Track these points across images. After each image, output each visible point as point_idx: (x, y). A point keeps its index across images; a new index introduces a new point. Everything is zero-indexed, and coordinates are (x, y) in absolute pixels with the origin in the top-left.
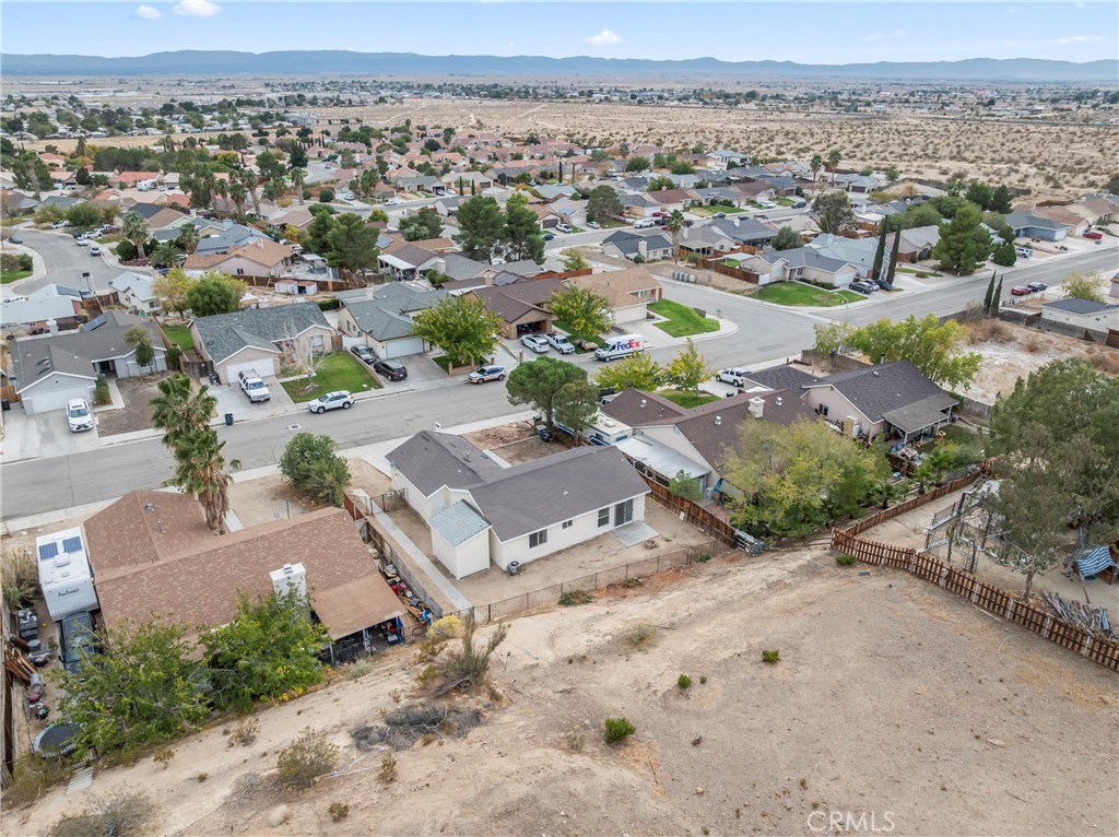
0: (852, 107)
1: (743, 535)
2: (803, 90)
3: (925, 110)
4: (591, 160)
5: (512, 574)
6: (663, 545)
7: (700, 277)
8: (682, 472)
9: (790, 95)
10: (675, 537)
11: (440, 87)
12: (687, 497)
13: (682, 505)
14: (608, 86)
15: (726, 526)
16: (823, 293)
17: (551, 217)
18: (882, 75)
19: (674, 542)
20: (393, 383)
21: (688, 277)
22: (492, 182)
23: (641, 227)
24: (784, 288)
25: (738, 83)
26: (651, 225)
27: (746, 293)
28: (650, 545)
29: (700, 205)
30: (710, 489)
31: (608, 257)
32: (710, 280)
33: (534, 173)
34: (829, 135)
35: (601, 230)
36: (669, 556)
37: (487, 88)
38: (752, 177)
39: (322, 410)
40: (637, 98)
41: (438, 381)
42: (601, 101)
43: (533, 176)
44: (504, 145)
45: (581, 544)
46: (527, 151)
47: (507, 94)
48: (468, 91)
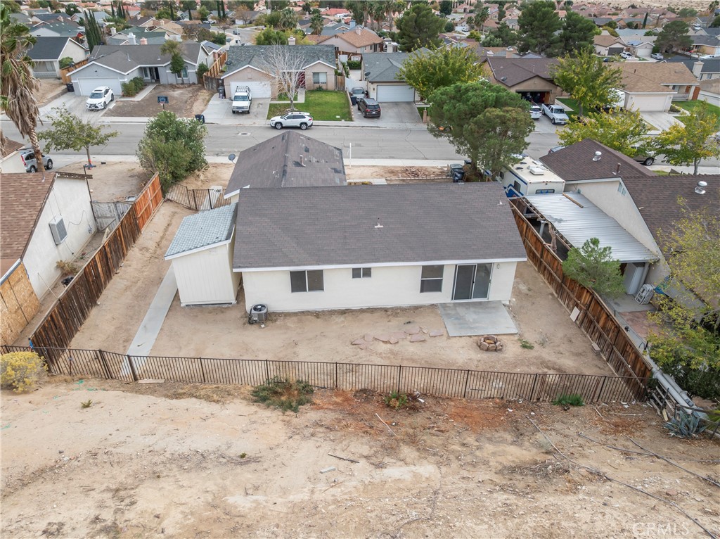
1: (667, 382)
5: (251, 322)
6: (512, 350)
8: (595, 242)
10: (542, 344)
12: (589, 285)
13: (579, 297)
15: (637, 356)
17: (618, 46)
19: (538, 352)
20: (365, 120)
28: (490, 345)
30: (649, 287)
33: (621, 24)
36: (508, 377)
39: (279, 126)
43: (618, 25)
45: (386, 310)
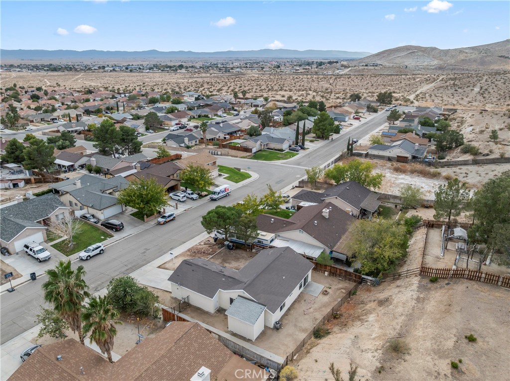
0: (227, 70)
2: (201, 63)
3: (256, 71)
4: (129, 100)
7: (223, 152)
9: (198, 66)
11: (18, 66)
14: (111, 64)
16: (281, 154)
18: (230, 56)
19: (333, 288)
20: (118, 233)
21: (217, 153)
22: (82, 114)
23: (173, 130)
24: (264, 153)
25: (171, 61)
26: (178, 129)
27: (248, 157)
29: (194, 118)
31: (171, 147)
32: (228, 153)
33: (103, 108)
34: (226, 83)
35: (154, 134)
37: (47, 66)
38: (209, 103)
39: (89, 258)
40: (128, 69)
41: (140, 226)
42: (111, 71)
43: (103, 109)
44: (75, 95)
46: (90, 96)
47: (60, 69)
48: (37, 68)
